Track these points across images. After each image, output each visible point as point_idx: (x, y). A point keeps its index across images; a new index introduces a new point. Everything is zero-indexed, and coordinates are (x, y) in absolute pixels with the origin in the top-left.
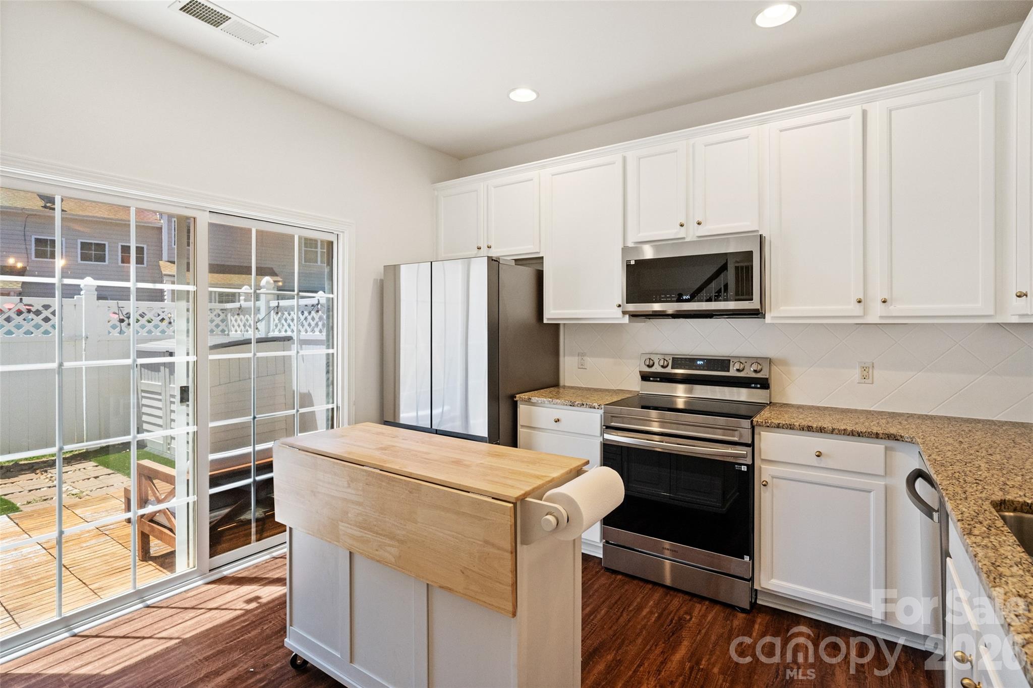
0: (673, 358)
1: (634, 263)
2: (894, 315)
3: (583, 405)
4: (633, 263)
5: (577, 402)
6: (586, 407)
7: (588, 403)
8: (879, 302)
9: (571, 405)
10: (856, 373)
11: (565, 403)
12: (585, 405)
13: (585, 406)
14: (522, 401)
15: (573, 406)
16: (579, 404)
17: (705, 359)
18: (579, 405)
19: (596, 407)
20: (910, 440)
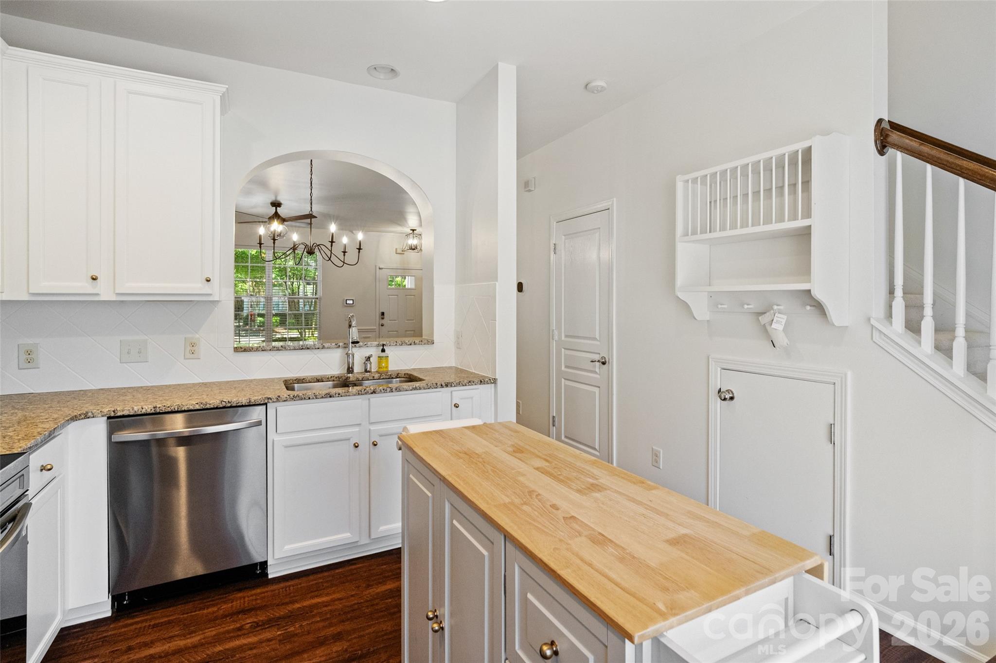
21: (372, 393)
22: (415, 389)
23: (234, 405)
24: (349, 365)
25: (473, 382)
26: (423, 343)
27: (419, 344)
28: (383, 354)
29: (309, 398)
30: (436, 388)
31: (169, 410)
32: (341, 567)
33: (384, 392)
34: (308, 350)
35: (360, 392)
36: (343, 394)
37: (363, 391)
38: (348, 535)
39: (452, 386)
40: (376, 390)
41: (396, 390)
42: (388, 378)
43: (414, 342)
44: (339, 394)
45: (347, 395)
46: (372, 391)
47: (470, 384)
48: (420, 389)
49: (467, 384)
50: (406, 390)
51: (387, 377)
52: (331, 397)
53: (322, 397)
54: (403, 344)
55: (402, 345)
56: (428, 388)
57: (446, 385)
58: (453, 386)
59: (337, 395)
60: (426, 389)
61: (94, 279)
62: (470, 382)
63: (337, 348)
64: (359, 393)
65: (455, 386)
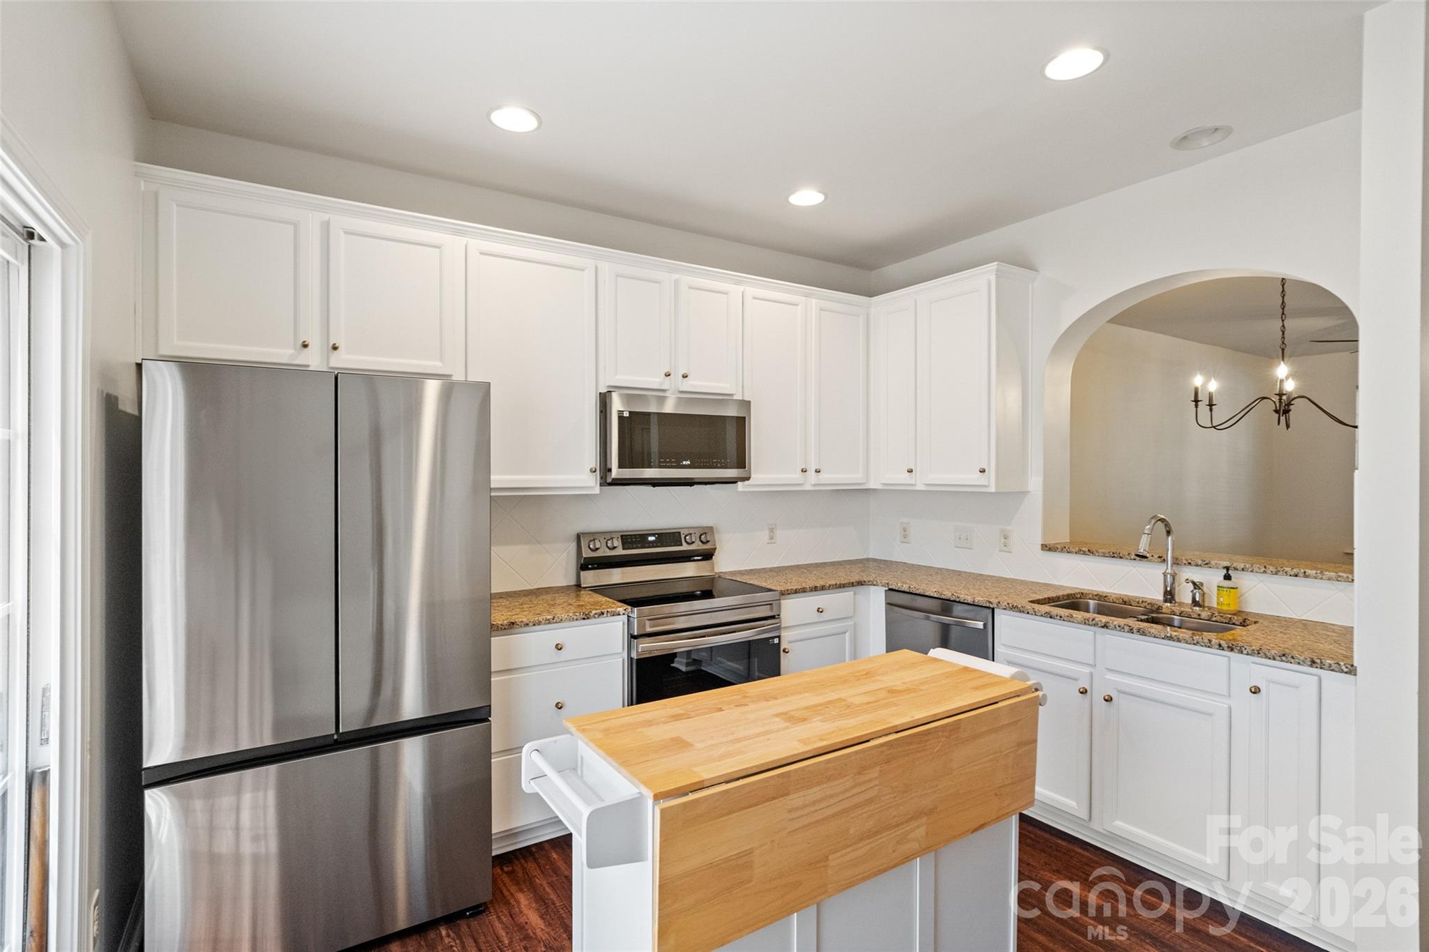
0: (622, 536)
1: (628, 415)
2: (823, 483)
3: (603, 613)
4: (626, 414)
5: (594, 612)
6: (607, 616)
7: (609, 610)
8: (814, 471)
9: (584, 619)
10: (765, 535)
11: (576, 618)
12: (606, 613)
13: (605, 615)
14: (498, 630)
15: (588, 618)
16: (596, 614)
17: (657, 534)
18: (596, 616)
19: (621, 613)
20: (871, 583)
21: (1103, 627)
22: (1170, 638)
23: (962, 601)
24: (1166, 589)
25: (1293, 657)
26: (1324, 577)
27: (1316, 578)
28: (1227, 583)
29: (1028, 613)
30: (1209, 647)
31: (917, 592)
32: (1064, 840)
33: (1120, 631)
34: (1122, 560)
35: (1087, 622)
36: (1065, 618)
37: (1090, 620)
38: (1073, 804)
39: (1242, 652)
40: (1108, 625)
41: (1138, 632)
42: (1226, 623)
43: (1305, 572)
44: (1061, 617)
45: (1070, 619)
46: (1103, 625)
47: (1284, 658)
48: (1179, 640)
49: (1278, 658)
50: (1155, 637)
51: (1224, 621)
52: (1051, 617)
53: (1042, 616)
54: (1281, 573)
55: (1276, 574)
56: (1194, 644)
57: (1228, 647)
58: (1245, 652)
59: (1058, 617)
60: (1190, 644)
61: (910, 471)
62: (1284, 655)
63: (1161, 562)
64: (1085, 622)
65: (1248, 654)
